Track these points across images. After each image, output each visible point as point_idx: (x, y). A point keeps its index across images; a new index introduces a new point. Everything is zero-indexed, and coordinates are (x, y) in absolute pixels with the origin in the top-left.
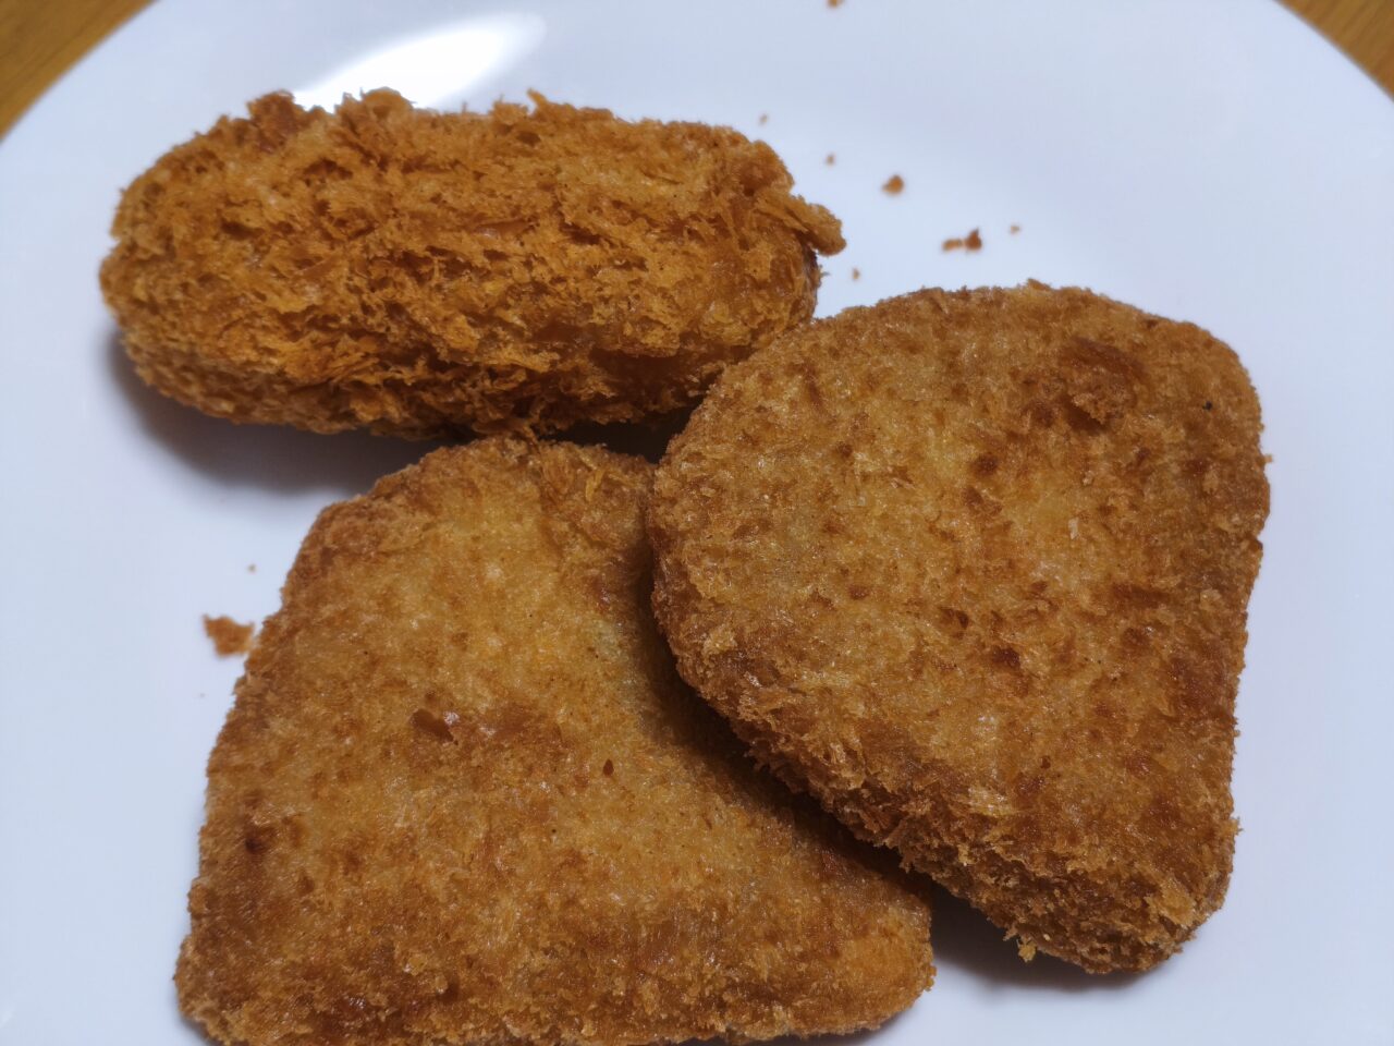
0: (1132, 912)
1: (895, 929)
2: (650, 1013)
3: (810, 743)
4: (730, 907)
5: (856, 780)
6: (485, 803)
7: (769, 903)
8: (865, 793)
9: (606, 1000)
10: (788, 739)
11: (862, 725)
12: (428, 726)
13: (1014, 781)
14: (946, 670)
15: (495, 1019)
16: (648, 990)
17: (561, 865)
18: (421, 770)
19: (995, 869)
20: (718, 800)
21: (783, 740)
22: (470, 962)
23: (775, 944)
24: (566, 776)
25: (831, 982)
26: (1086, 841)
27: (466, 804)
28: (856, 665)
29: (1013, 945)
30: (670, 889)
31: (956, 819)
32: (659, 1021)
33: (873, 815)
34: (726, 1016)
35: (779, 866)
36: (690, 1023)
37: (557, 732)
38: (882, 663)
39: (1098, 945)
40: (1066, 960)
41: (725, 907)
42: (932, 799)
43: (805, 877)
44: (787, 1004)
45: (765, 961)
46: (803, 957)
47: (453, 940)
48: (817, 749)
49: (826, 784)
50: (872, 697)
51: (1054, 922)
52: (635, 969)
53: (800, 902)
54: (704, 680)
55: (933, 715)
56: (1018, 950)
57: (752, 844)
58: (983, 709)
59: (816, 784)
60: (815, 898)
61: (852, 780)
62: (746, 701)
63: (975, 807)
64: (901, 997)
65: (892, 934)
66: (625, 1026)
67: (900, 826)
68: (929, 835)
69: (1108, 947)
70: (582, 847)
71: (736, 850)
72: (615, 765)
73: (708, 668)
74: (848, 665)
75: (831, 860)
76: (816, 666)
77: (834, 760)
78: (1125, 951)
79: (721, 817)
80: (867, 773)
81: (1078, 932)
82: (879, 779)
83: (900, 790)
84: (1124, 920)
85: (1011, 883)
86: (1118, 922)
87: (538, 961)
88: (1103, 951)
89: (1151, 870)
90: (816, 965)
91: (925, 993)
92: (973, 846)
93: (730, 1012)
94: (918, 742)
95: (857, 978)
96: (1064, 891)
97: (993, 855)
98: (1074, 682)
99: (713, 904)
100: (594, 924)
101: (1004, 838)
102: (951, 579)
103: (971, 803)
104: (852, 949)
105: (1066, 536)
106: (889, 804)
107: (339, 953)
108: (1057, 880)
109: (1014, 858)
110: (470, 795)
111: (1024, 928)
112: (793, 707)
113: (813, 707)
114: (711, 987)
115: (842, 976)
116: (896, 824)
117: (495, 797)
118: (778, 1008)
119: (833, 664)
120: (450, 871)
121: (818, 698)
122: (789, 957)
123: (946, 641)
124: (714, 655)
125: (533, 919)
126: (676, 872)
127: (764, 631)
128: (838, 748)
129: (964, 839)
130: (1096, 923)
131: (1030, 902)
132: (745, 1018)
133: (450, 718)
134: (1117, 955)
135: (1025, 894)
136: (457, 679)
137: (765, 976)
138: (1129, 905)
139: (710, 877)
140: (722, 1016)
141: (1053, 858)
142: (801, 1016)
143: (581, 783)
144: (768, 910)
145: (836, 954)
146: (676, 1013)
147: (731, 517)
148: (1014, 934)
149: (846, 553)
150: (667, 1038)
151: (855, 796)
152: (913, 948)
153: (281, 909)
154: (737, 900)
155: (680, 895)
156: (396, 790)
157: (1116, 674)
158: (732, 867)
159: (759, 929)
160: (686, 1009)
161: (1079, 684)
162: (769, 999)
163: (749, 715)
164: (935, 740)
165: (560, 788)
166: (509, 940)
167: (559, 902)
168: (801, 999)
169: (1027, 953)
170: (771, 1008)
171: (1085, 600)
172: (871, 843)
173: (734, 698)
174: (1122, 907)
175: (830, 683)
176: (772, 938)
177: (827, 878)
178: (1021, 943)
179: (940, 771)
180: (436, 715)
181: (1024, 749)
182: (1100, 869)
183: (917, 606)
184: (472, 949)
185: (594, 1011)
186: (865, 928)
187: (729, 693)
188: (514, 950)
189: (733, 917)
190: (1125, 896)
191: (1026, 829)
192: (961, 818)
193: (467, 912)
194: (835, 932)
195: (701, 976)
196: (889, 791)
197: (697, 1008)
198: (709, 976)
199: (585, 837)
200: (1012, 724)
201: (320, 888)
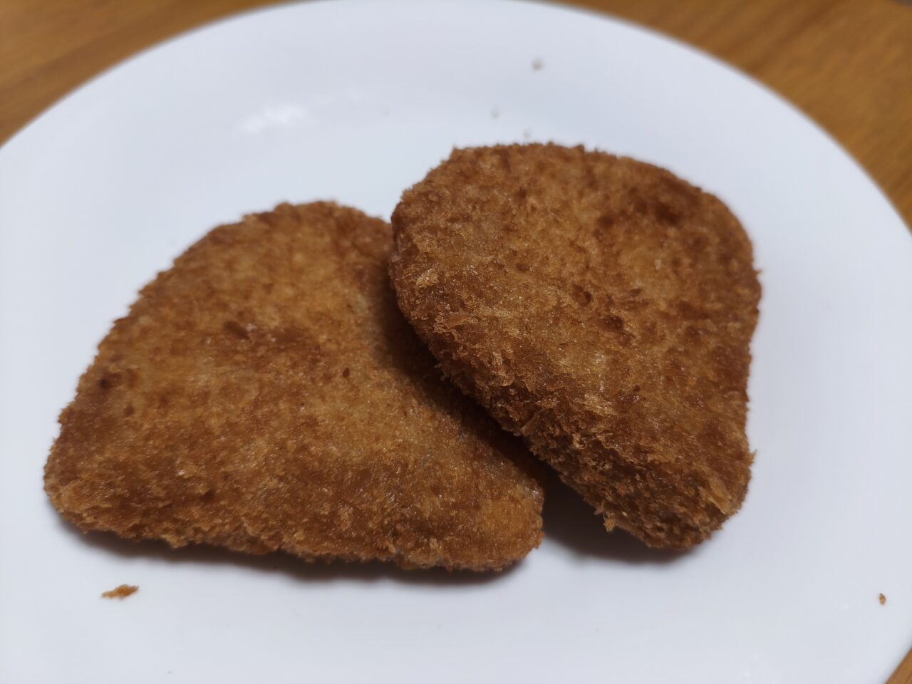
0: (687, 498)
1: (520, 499)
2: (344, 530)
3: (479, 350)
4: (410, 467)
5: (508, 380)
6: (260, 380)
7: (437, 467)
8: (513, 392)
9: (316, 518)
10: (465, 348)
11: (516, 343)
12: (234, 330)
13: (616, 395)
14: (575, 322)
15: (236, 519)
16: (345, 513)
17: (302, 424)
18: (225, 355)
19: (597, 456)
20: (414, 401)
21: (461, 348)
22: (226, 476)
23: (437, 495)
24: (319, 373)
25: (472, 526)
26: (663, 441)
27: (249, 379)
28: (516, 306)
29: (601, 519)
30: (371, 448)
31: (574, 414)
32: (350, 539)
33: (517, 408)
34: (397, 542)
35: (447, 445)
36: (372, 543)
37: (318, 347)
38: (533, 310)
39: (659, 524)
40: (634, 534)
41: (406, 465)
42: (558, 399)
43: (463, 454)
44: (440, 538)
45: (429, 506)
46: (455, 506)
47: (218, 460)
48: (483, 356)
49: (487, 383)
50: (524, 327)
51: (631, 503)
52: (338, 499)
53: (458, 470)
54: (414, 306)
55: (564, 345)
56: (604, 522)
57: (431, 429)
58: (597, 349)
59: (480, 383)
60: (469, 469)
61: (505, 379)
62: (440, 319)
63: (588, 406)
64: (518, 546)
65: (517, 501)
66: (327, 538)
67: (534, 418)
68: (553, 426)
69: (665, 526)
70: (318, 416)
71: (420, 432)
72: (351, 372)
73: (418, 298)
74: (509, 306)
75: (482, 446)
76: (489, 303)
77: (494, 363)
78: (677, 531)
79: (414, 412)
80: (516, 376)
81: (648, 512)
82: (524, 380)
83: (536, 390)
84: (681, 504)
85: (607, 467)
86: (677, 506)
87: (273, 483)
88: (660, 529)
89: (705, 468)
90: (463, 513)
91: (534, 550)
92: (583, 435)
93: (400, 539)
94: (552, 360)
95: (490, 526)
96: (643, 477)
97: (598, 443)
98: (656, 349)
99: (398, 462)
100: (316, 464)
101: (606, 431)
102: (582, 273)
103: (585, 403)
104: (489, 507)
105: (652, 269)
106: (529, 401)
107: (139, 457)
108: (639, 467)
109: (611, 447)
110: (251, 373)
111: (609, 506)
112: (471, 326)
113: (485, 328)
114: (389, 519)
115: (480, 524)
116: (530, 417)
117: (268, 377)
118: (434, 540)
119: (501, 302)
120: (226, 416)
121: (489, 323)
122: (444, 504)
123: (576, 306)
124: (422, 288)
125: (276, 455)
126: (377, 439)
127: (459, 277)
128: (497, 356)
129: (578, 430)
130: (661, 505)
131: (617, 485)
132: (410, 545)
133: (250, 327)
134: (670, 533)
135: (614, 478)
136: (260, 307)
137: (427, 515)
138: (686, 493)
139: (399, 445)
140: (394, 543)
141: (638, 450)
142: (449, 548)
143: (328, 378)
144: (435, 471)
145: (478, 507)
146: (363, 534)
147: (446, 210)
148: (602, 511)
149: (517, 245)
150: (355, 553)
151: (504, 394)
152: (530, 515)
153: (110, 424)
154: (415, 462)
155: (378, 453)
156: (205, 364)
157: (681, 349)
158: (416, 442)
159: (428, 483)
160: (370, 532)
161: (659, 351)
162: (429, 533)
163: (440, 329)
164: (562, 362)
165: (313, 380)
166: (257, 466)
167: (295, 446)
168: (450, 535)
169: (610, 525)
170: (428, 540)
171: (663, 306)
172: (512, 433)
173: (432, 319)
174: (681, 494)
175: (497, 315)
176: (436, 490)
177: (478, 457)
178: (606, 517)
179: (565, 380)
180: (242, 325)
181: (623, 379)
182: (670, 462)
183: (560, 282)
184: (229, 468)
185: (306, 523)
186: (500, 493)
187: (429, 315)
188: (257, 474)
189: (411, 473)
190: (685, 486)
191: (621, 427)
192: (578, 413)
193: (232, 443)
194: (479, 493)
195: (384, 510)
196: (530, 390)
197: (378, 533)
198: (389, 510)
199: (321, 410)
200: (615, 362)
201: (137, 415)
